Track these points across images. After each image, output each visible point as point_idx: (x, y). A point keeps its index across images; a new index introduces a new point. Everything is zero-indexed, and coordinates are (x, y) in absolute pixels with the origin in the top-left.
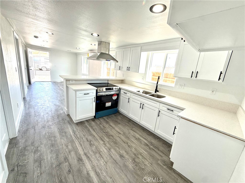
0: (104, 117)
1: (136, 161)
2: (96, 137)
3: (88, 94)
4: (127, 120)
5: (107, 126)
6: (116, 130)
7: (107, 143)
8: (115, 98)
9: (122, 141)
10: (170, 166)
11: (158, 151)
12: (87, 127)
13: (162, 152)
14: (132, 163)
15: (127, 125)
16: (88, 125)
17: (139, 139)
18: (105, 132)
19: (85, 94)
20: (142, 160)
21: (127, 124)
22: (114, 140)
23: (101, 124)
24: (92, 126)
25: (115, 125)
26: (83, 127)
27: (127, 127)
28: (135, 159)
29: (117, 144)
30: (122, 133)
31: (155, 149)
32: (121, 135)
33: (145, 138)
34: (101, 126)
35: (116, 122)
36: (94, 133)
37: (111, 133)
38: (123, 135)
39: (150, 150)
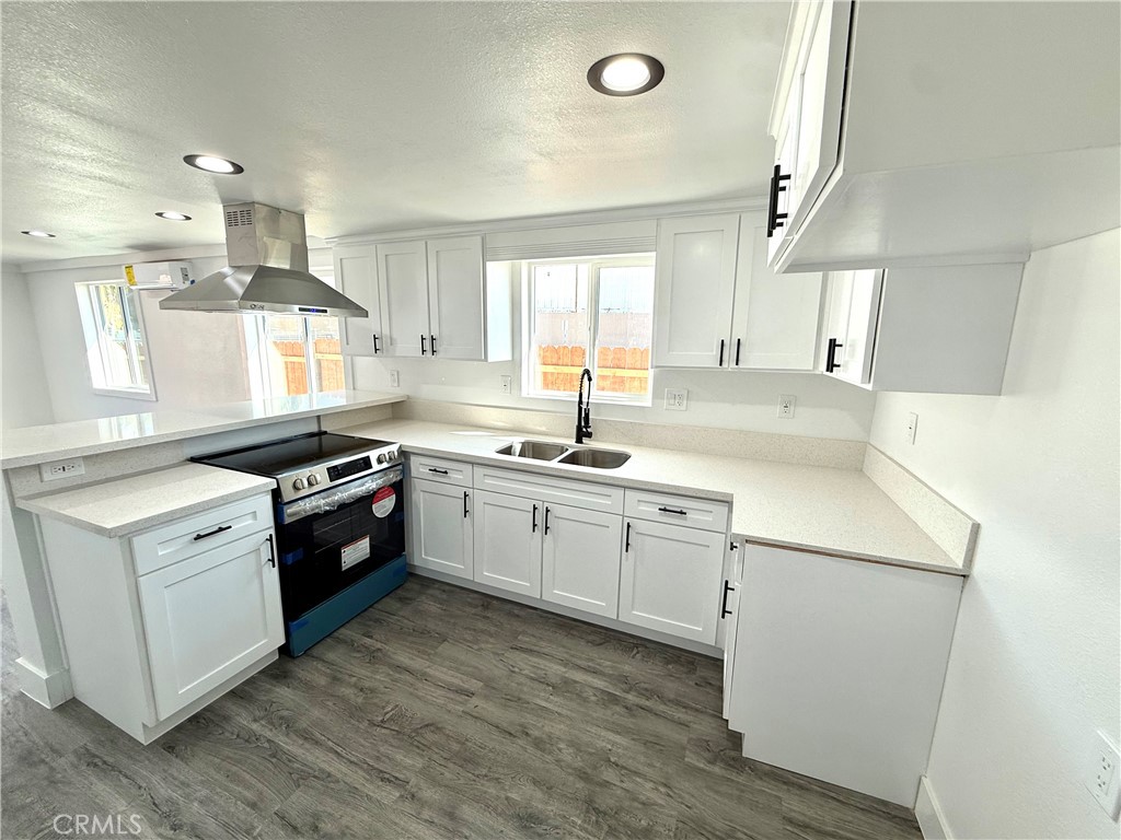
0: (342, 630)
1: (603, 808)
2: (339, 776)
3: (221, 529)
4: (470, 605)
5: (379, 677)
6: (440, 680)
7: (423, 785)
8: (383, 508)
9: (496, 735)
10: (733, 754)
11: (662, 707)
12: (251, 739)
13: (677, 703)
14: (589, 828)
15: (483, 631)
16: (255, 720)
17: (567, 682)
18: (382, 724)
19: (199, 537)
20: (624, 785)
21: (480, 625)
22: (455, 747)
23: (338, 680)
24: (285, 713)
25: (424, 652)
26: (227, 751)
27: (487, 642)
28: (591, 801)
29: (478, 764)
30: (475, 685)
31: (648, 703)
32: (475, 701)
33: (590, 664)
34: (348, 692)
35: (424, 638)
36: (318, 752)
37: (420, 711)
38: (486, 697)
39: (634, 716)
